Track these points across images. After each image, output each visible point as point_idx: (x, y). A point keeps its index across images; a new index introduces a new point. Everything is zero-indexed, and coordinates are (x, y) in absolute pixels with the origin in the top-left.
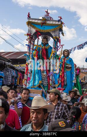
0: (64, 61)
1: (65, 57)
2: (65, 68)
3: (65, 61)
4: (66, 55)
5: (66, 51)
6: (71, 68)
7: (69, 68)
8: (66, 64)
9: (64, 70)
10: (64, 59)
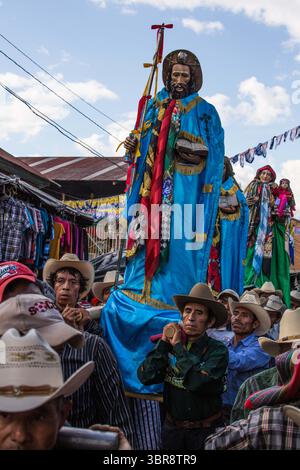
0: (168, 114)
1: (176, 96)
2: (167, 159)
3: (175, 118)
4: (179, 80)
5: (181, 62)
6: (203, 156)
7: (191, 157)
8: (176, 134)
9: (163, 170)
10: (165, 106)
